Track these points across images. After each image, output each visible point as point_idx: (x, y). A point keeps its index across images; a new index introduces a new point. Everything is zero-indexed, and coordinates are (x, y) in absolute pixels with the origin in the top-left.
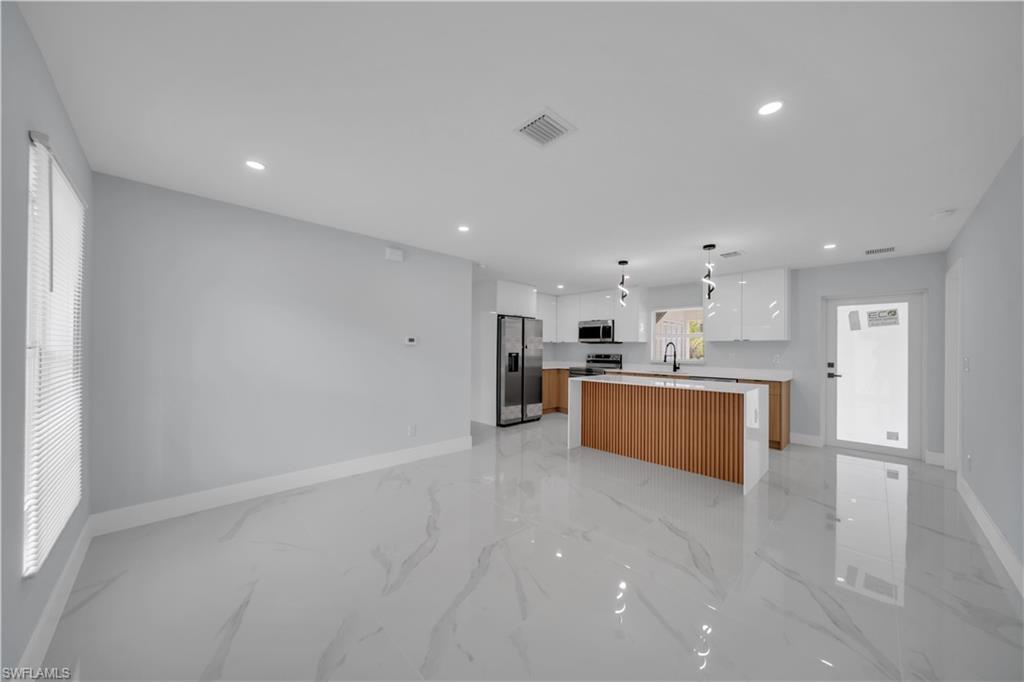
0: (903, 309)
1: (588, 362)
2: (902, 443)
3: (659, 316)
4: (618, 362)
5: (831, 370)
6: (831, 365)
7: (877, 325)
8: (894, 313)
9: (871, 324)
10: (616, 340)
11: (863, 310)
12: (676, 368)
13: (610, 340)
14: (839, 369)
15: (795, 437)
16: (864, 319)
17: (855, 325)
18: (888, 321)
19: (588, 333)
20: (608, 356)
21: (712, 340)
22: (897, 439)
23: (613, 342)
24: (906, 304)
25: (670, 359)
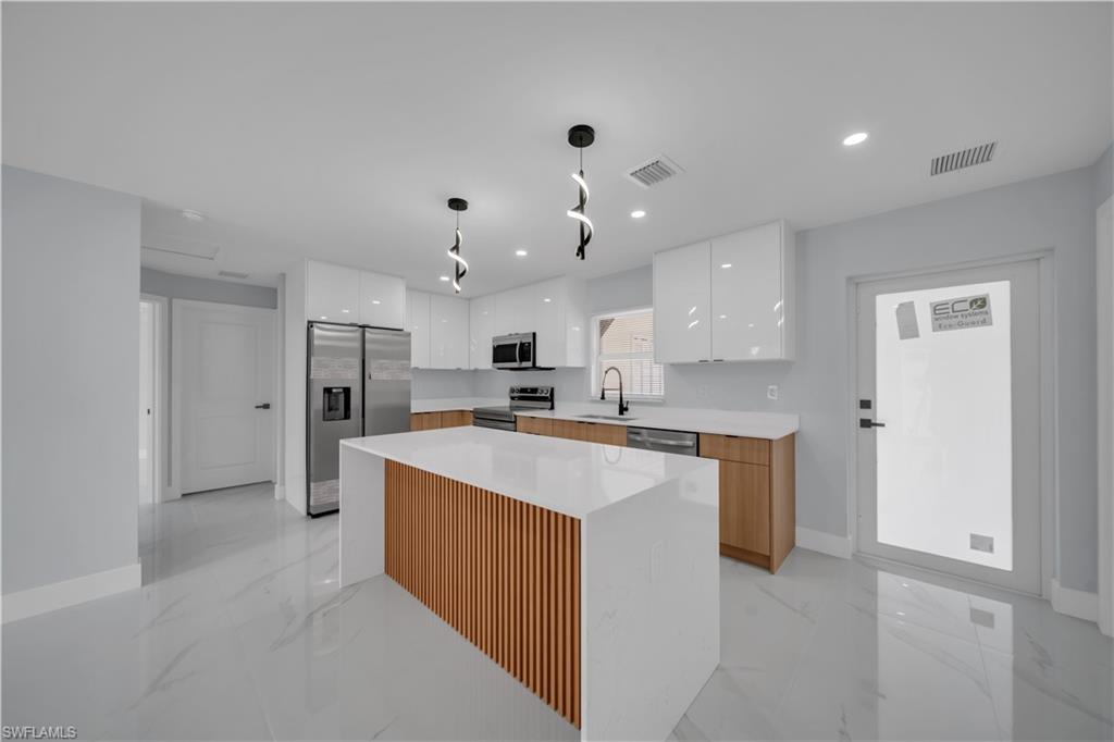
0: (999, 293)
1: (513, 398)
2: (1001, 558)
3: (604, 325)
4: (549, 399)
5: (866, 414)
6: (866, 404)
7: (951, 327)
8: (981, 303)
9: (939, 326)
10: (537, 365)
11: (923, 300)
12: (622, 410)
13: (530, 364)
14: (881, 412)
15: (804, 537)
16: (924, 318)
17: (908, 329)
18: (970, 319)
19: (503, 353)
20: (534, 390)
21: (671, 361)
22: (991, 549)
23: (534, 367)
24: (1006, 284)
25: (612, 395)
